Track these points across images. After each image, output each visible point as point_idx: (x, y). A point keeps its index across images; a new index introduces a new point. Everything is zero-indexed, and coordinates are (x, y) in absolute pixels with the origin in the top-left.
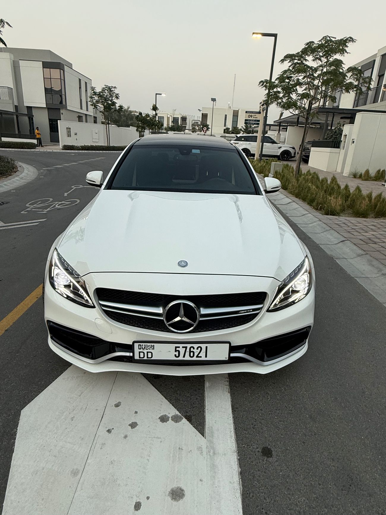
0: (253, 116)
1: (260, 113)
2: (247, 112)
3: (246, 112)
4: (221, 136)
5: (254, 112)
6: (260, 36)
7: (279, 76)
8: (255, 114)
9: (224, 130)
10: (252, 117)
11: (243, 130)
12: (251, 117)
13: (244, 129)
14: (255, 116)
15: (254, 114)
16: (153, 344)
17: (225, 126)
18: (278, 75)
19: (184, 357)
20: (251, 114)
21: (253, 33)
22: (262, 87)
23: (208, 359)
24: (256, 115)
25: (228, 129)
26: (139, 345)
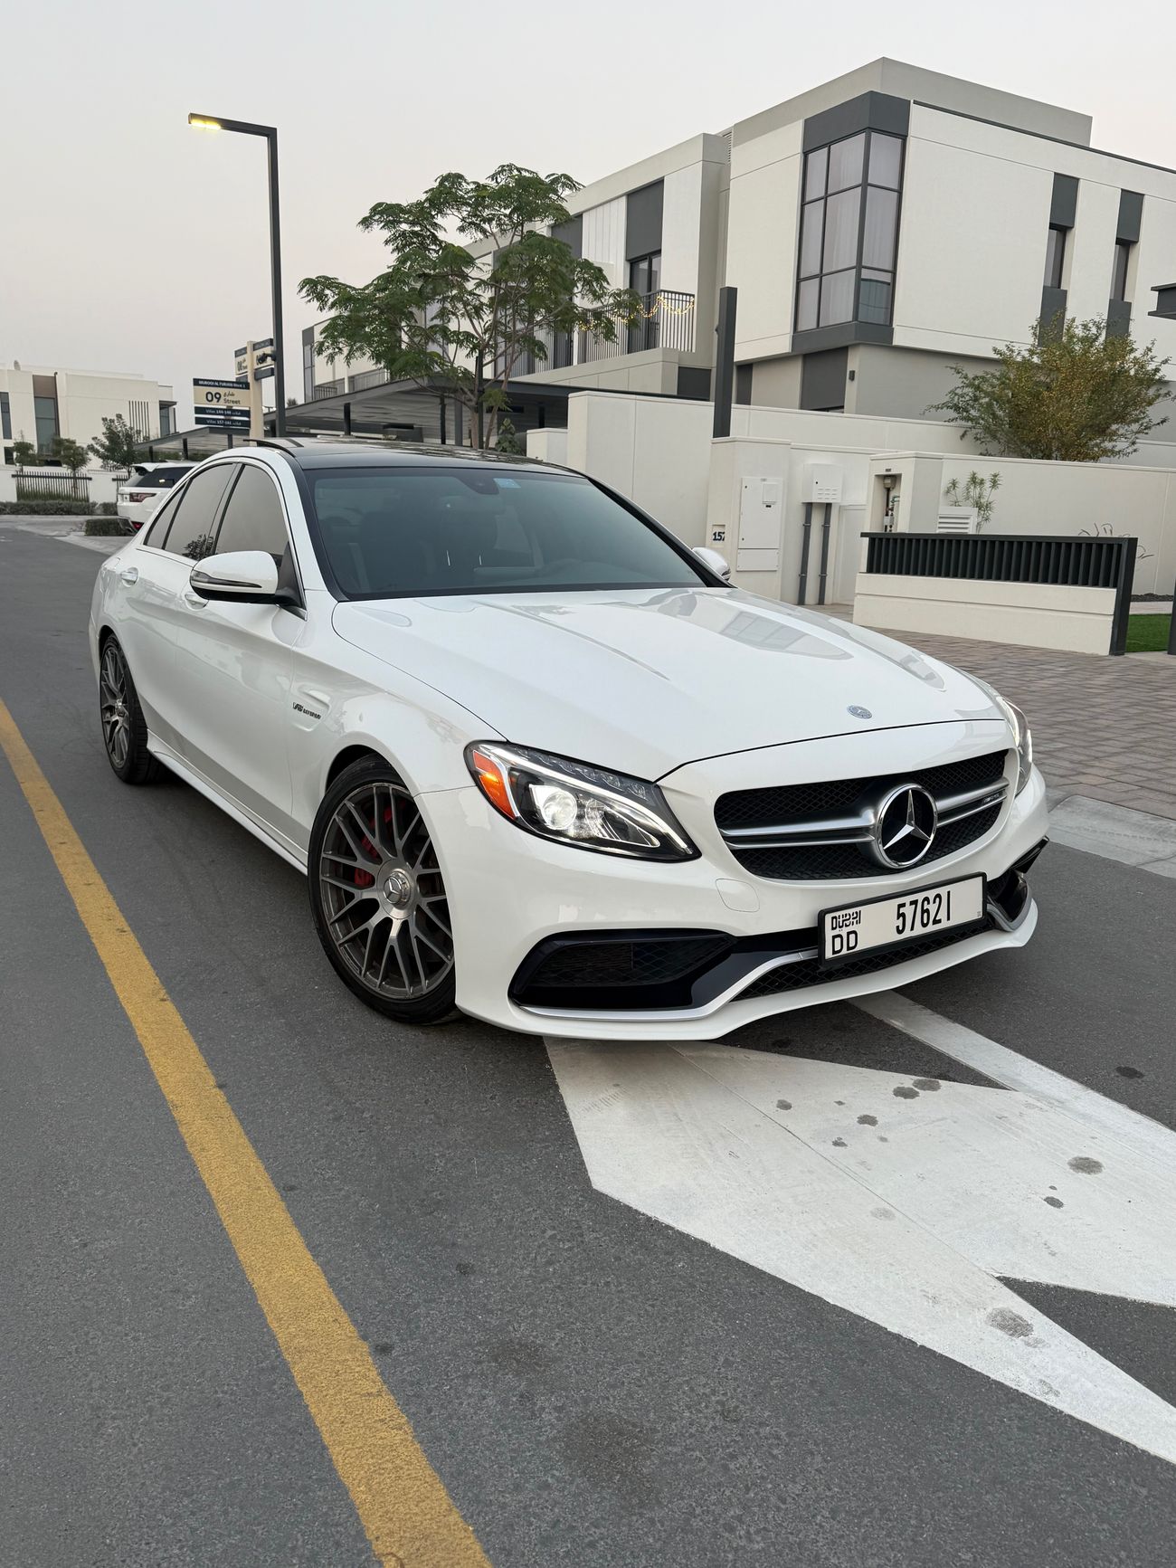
0: (223, 397)
1: (242, 384)
2: (201, 382)
3: (196, 382)
4: (15, 473)
5: (224, 384)
6: (216, 127)
7: (391, 270)
8: (232, 390)
9: (8, 452)
10: (222, 400)
11: (102, 450)
12: (215, 400)
13: (103, 446)
14: (230, 398)
15: (227, 390)
16: (857, 909)
17: (7, 435)
18: (389, 267)
19: (912, 929)
20: (214, 390)
21: (193, 116)
22: (309, 301)
23: (955, 921)
24: (233, 395)
25: (23, 448)
26: (833, 918)
